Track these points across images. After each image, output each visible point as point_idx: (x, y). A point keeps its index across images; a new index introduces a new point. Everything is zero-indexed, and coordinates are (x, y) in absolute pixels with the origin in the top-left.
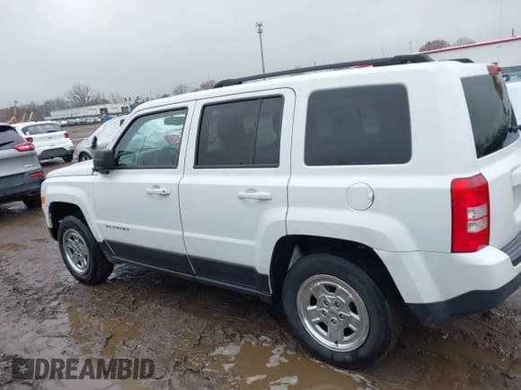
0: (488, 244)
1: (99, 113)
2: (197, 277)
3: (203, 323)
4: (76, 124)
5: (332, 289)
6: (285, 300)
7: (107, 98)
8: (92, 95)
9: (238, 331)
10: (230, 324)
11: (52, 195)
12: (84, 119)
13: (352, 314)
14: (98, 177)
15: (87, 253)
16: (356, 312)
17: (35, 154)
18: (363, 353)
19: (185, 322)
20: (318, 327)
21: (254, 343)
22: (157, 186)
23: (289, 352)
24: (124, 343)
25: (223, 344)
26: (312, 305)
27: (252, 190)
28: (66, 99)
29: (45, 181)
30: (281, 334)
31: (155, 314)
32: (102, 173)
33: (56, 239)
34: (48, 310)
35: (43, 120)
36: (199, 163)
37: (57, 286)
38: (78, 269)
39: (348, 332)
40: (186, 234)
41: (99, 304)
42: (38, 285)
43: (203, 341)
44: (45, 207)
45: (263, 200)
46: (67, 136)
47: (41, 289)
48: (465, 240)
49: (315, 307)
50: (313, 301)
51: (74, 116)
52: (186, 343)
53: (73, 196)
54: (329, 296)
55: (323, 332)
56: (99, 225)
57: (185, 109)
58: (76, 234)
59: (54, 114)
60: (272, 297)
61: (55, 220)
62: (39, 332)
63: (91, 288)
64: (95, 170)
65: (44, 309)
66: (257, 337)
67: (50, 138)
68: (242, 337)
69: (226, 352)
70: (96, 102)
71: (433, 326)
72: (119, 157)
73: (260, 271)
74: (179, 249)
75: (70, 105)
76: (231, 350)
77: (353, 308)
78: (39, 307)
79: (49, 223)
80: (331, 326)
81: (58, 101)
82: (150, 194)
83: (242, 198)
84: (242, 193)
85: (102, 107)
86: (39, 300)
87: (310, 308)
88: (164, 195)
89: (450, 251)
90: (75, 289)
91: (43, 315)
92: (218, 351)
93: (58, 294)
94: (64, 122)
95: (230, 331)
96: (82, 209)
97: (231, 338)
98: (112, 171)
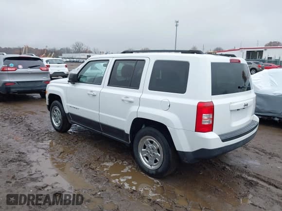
0: (212, 131)
1: (86, 57)
2: (103, 133)
3: (102, 153)
4: (74, 62)
5: (152, 142)
6: (134, 146)
7: (92, 50)
8: (84, 48)
9: (116, 158)
10: (113, 155)
11: (50, 90)
12: (78, 60)
13: (158, 154)
14: (70, 85)
15: (61, 118)
16: (159, 153)
17: (49, 73)
18: (160, 170)
19: (95, 151)
20: (145, 158)
21: (120, 163)
22: (92, 91)
23: (133, 168)
24: (67, 155)
25: (107, 161)
26: (144, 148)
27: (127, 97)
28: (71, 48)
29: (49, 84)
30: (133, 161)
31: (84, 147)
32: (72, 83)
33: (49, 110)
34: (40, 139)
35: (58, 57)
36: (109, 84)
37: (46, 131)
38: (56, 125)
39: (156, 161)
40: (100, 113)
41: (61, 140)
42: (38, 129)
43: (100, 159)
44: (47, 96)
45: (131, 102)
46: (66, 66)
47: (39, 131)
48: (201, 127)
49: (145, 150)
50: (145, 147)
51: (74, 57)
52: (93, 159)
53: (59, 92)
54: (150, 145)
55: (147, 161)
56: (67, 106)
57: (108, 60)
58: (58, 109)
59: (64, 55)
60: (130, 144)
61: (50, 102)
62: (35, 146)
63: (60, 134)
64: (69, 82)
65: (39, 138)
66: (123, 161)
67: (58, 66)
68: (116, 160)
69: (107, 165)
70: (85, 52)
71: (187, 162)
72: (80, 78)
73: (126, 132)
74: (97, 119)
75: (72, 52)
76: (110, 164)
77: (158, 151)
78: (37, 137)
79: (47, 103)
80: (150, 158)
81: (67, 49)
82: (89, 94)
83: (123, 100)
84: (123, 98)
85: (88, 54)
86: (38, 135)
87: (143, 150)
88: (94, 96)
89: (194, 130)
90: (53, 133)
91: (38, 140)
92: (104, 164)
93: (46, 134)
94: (68, 60)
95: (112, 158)
96: (61, 97)
97: (112, 160)
98: (76, 83)
